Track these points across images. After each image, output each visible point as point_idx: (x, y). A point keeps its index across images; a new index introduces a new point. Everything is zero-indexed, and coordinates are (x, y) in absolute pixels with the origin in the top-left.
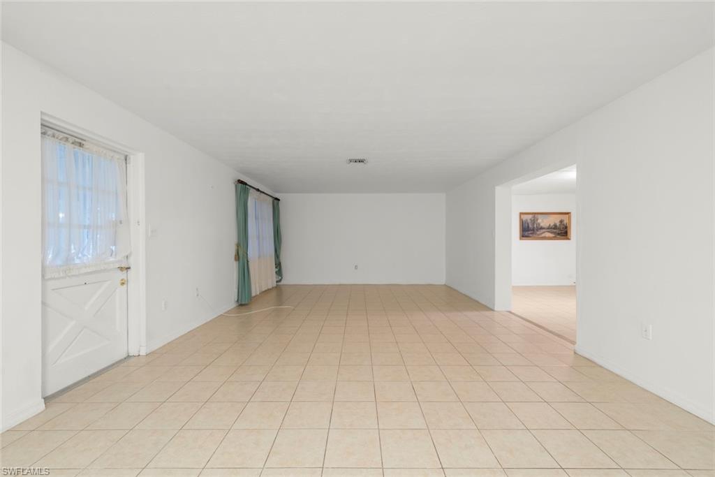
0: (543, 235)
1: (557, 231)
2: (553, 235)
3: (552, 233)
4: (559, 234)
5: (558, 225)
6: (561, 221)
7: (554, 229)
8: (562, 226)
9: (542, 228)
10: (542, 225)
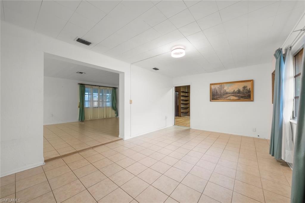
0: (229, 98)
1: (241, 95)
2: (237, 98)
3: (236, 96)
4: (242, 97)
5: (241, 90)
6: (244, 87)
7: (238, 93)
8: (245, 91)
9: (227, 93)
10: (228, 91)
